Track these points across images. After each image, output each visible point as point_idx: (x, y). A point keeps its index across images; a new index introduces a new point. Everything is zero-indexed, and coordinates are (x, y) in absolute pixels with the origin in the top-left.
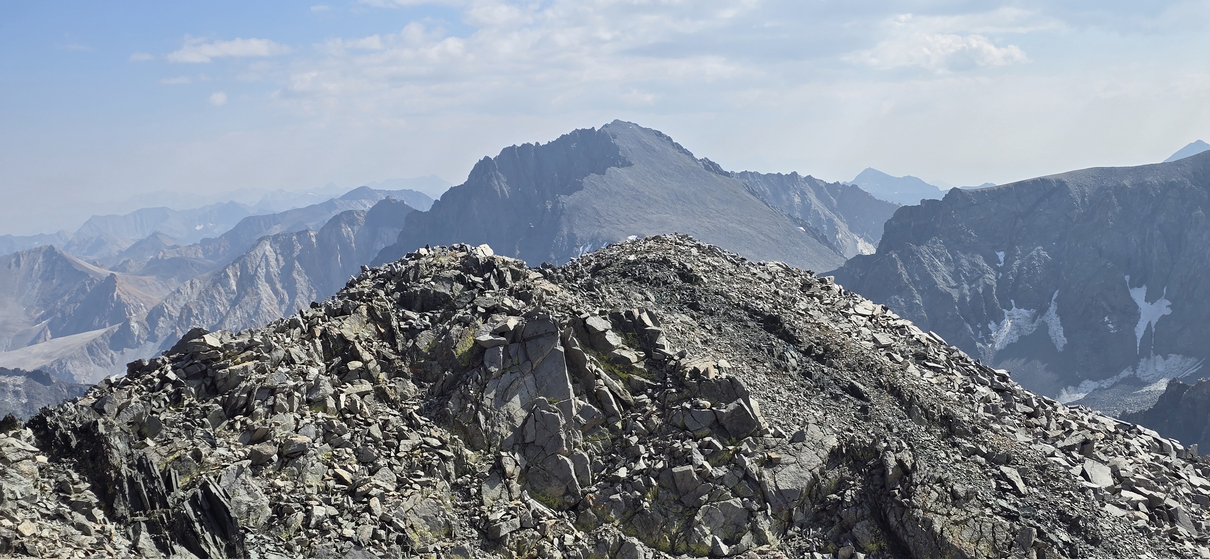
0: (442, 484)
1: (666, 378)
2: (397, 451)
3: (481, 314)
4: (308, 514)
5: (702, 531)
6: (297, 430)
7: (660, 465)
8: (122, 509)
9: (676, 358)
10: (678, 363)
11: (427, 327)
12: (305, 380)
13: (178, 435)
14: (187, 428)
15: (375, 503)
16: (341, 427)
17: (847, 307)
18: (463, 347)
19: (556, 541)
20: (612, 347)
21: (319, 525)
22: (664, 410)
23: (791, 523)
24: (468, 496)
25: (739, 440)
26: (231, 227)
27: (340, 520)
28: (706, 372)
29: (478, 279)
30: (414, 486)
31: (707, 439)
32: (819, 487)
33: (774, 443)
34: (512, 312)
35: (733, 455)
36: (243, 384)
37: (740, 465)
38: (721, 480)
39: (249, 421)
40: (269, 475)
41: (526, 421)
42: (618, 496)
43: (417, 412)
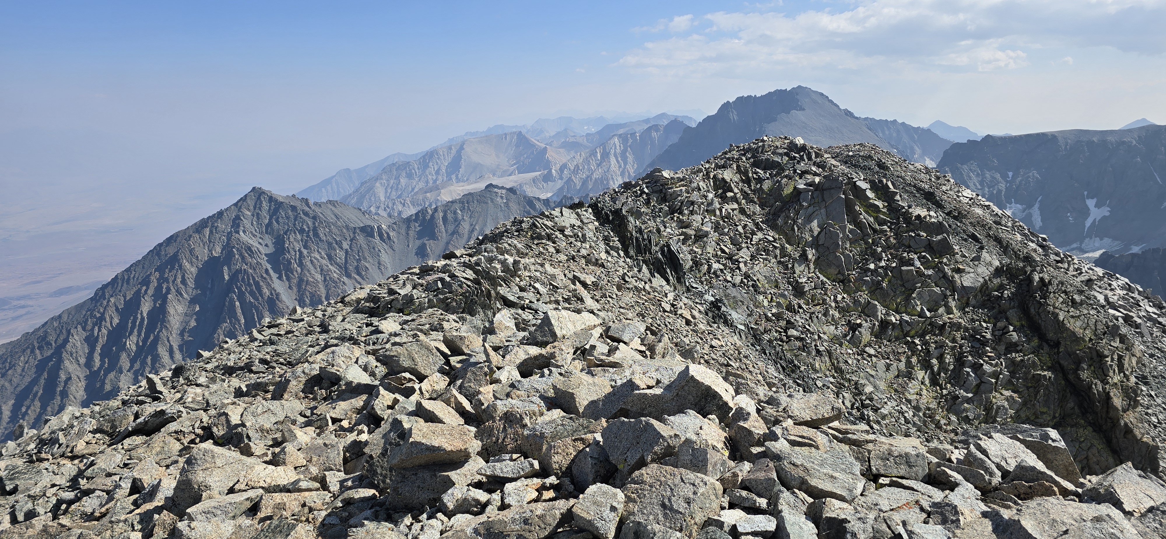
0: (773, 260)
1: (899, 218)
2: (751, 240)
3: (798, 173)
4: (710, 267)
5: (915, 302)
6: (702, 224)
7: (894, 265)
8: (632, 252)
9: (906, 208)
10: (907, 211)
11: (768, 178)
12: (706, 199)
13: (649, 220)
14: (654, 217)
15: (742, 265)
16: (723, 225)
17: (958, 192)
18: (788, 191)
19: (832, 297)
20: (869, 199)
21: (715, 273)
22: (897, 235)
23: (968, 305)
24: (786, 268)
25: (941, 256)
26: (600, 128)
27: (725, 271)
28: (925, 217)
29: (797, 155)
30: (760, 259)
31: (923, 254)
32: (987, 287)
33: (961, 261)
34: (815, 174)
35: (937, 264)
36: (679, 198)
37: (943, 271)
38: (929, 276)
39: (681, 217)
40: (689, 245)
41: (819, 233)
42: (868, 278)
43: (761, 222)
